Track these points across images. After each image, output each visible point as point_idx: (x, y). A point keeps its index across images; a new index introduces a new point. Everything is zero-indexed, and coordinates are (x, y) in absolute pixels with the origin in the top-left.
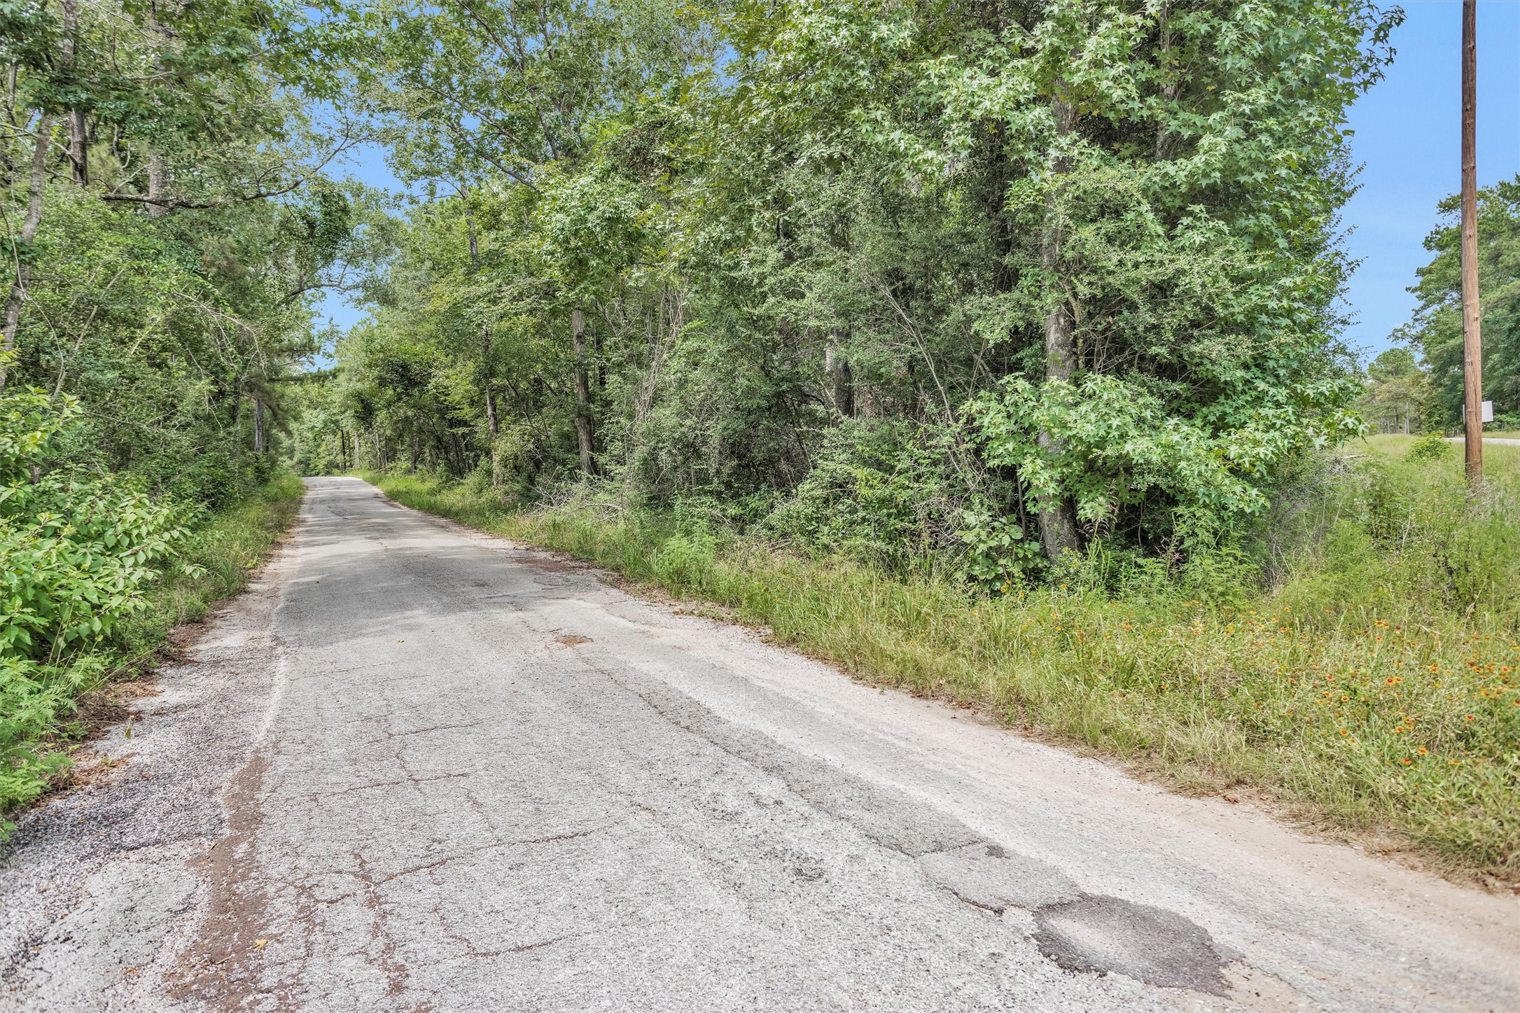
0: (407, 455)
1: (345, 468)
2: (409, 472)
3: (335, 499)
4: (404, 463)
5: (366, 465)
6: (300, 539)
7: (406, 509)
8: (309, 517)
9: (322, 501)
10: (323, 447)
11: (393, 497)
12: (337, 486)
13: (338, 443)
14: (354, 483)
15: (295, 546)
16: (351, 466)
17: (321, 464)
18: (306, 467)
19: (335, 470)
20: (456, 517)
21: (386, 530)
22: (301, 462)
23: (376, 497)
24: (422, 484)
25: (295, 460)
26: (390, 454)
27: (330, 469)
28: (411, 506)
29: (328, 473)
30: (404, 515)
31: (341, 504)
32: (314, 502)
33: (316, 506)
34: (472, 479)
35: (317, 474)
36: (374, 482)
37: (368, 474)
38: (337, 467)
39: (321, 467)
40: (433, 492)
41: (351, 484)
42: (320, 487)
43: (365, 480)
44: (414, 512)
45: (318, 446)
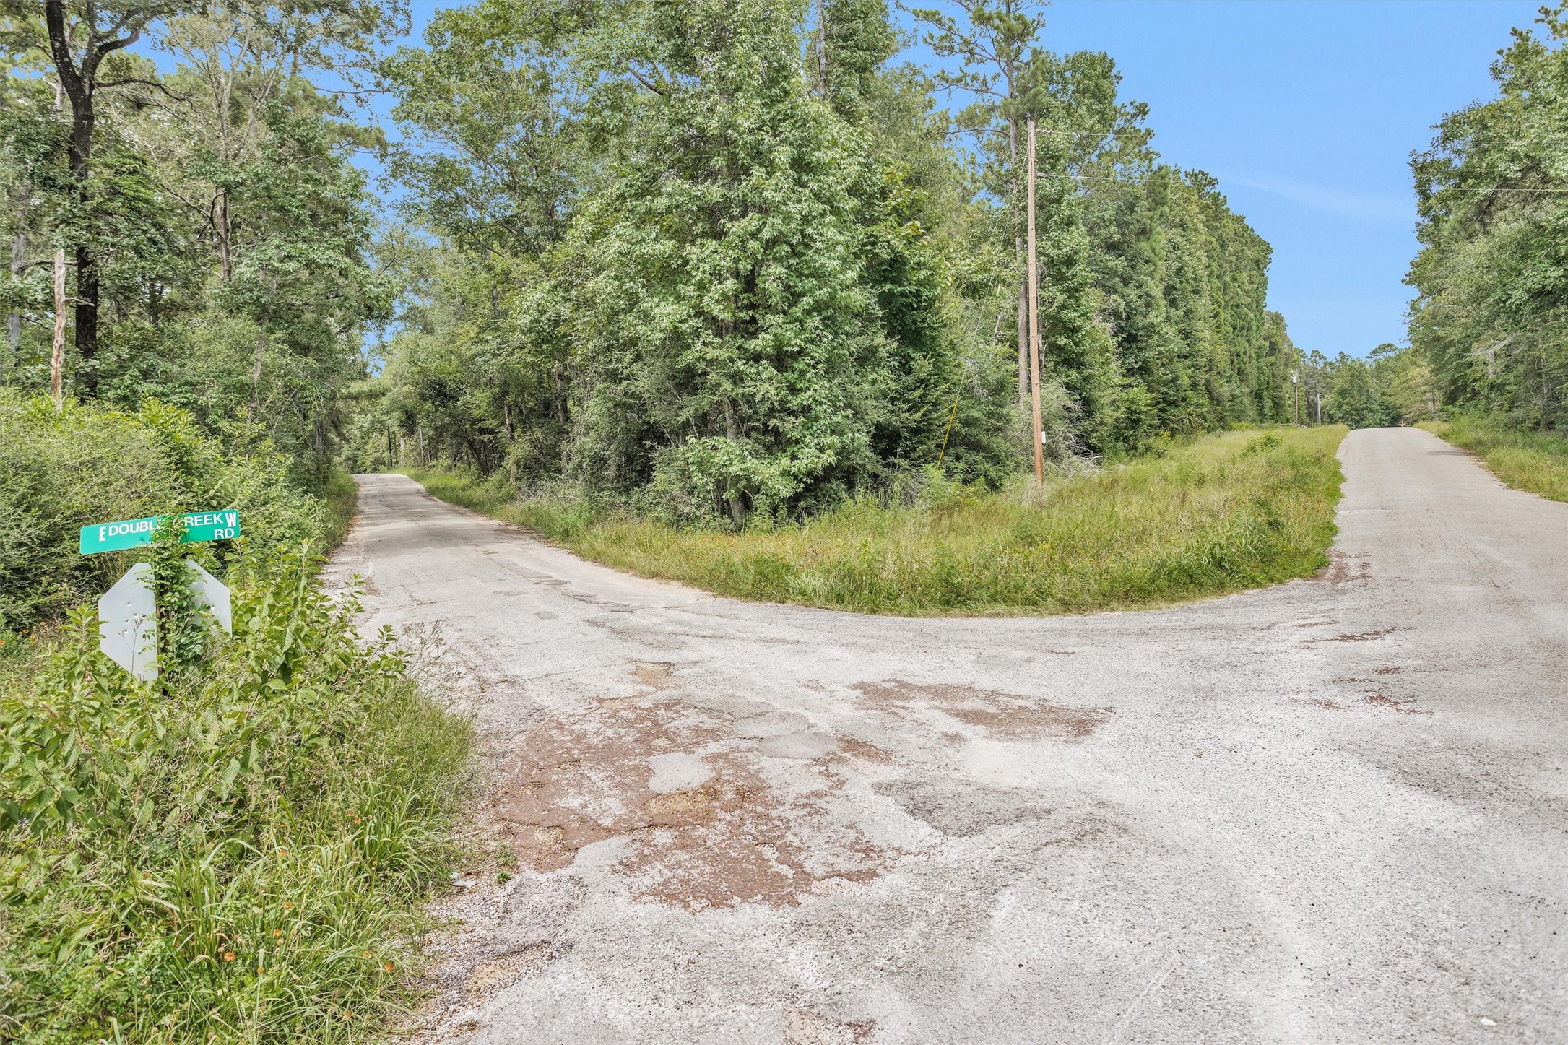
0: (447, 453)
1: (391, 465)
2: (449, 469)
3: (384, 495)
4: (444, 461)
5: (410, 462)
6: (363, 522)
7: (440, 502)
8: (366, 509)
9: (374, 496)
10: (370, 445)
11: (432, 492)
12: (385, 482)
13: (385, 440)
14: (399, 480)
15: (361, 526)
16: (397, 463)
17: (368, 461)
18: (355, 465)
19: (382, 467)
20: (473, 506)
21: (422, 516)
22: (348, 459)
23: (418, 492)
24: (459, 480)
25: (343, 457)
26: (433, 454)
27: (377, 466)
28: (445, 500)
29: (375, 470)
30: (438, 506)
31: (389, 499)
32: (366, 497)
33: (369, 501)
34: (495, 477)
35: (365, 471)
36: (418, 479)
37: (413, 471)
38: (384, 463)
39: (368, 463)
40: (465, 488)
41: (397, 481)
42: (369, 483)
43: (410, 477)
44: (446, 504)
45: (365, 444)
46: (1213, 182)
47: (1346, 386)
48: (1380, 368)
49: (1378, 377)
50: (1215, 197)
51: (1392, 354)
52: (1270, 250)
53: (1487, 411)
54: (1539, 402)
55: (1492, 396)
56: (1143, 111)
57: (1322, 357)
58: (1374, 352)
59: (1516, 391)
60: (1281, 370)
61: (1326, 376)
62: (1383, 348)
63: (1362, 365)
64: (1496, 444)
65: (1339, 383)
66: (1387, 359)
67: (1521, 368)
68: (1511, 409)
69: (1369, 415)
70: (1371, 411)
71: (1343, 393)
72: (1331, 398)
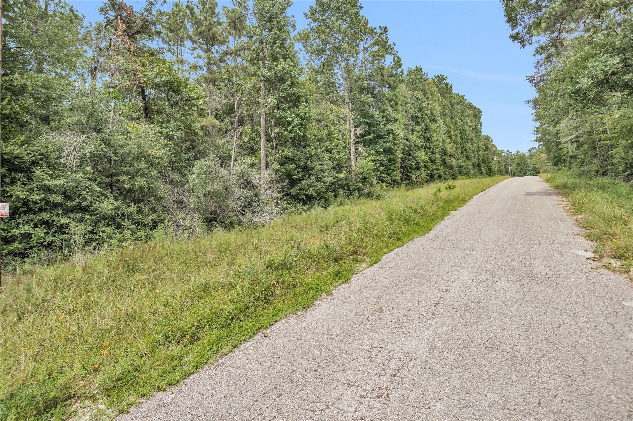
46: (445, 79)
47: (519, 162)
48: (531, 156)
49: (531, 159)
50: (447, 85)
51: (535, 151)
52: (481, 112)
53: (570, 168)
54: (597, 162)
55: (572, 161)
56: (385, 30)
57: (510, 152)
58: (529, 150)
59: (584, 158)
60: (491, 156)
61: (512, 159)
62: (532, 149)
63: (524, 155)
64: (576, 187)
65: (517, 161)
66: (533, 152)
67: (585, 147)
68: (581, 167)
69: (528, 172)
70: (529, 170)
71: (518, 164)
72: (514, 166)
